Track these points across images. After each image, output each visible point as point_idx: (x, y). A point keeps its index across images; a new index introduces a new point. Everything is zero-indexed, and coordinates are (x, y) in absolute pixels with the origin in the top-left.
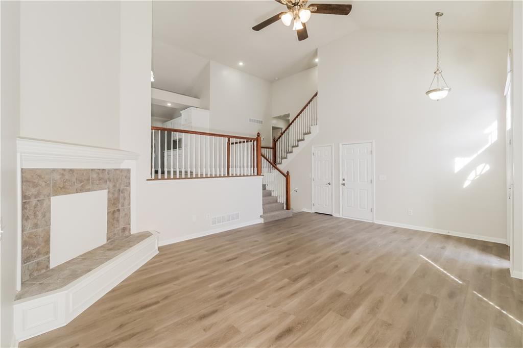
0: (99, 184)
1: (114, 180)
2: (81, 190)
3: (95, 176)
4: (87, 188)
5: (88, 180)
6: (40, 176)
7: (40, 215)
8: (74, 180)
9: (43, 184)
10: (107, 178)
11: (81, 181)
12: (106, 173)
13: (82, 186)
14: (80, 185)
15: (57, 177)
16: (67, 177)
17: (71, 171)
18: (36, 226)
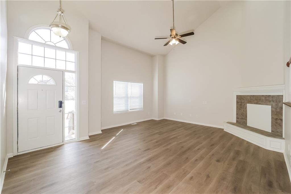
0: (266, 102)
1: (276, 101)
2: (257, 103)
3: (264, 98)
4: (259, 103)
5: (260, 100)
6: (245, 97)
7: (244, 108)
8: (254, 99)
9: (245, 100)
10: (271, 100)
11: (257, 100)
12: (271, 97)
13: (257, 102)
14: (256, 101)
15: (249, 98)
16: (252, 98)
17: (254, 96)
18: (244, 111)
